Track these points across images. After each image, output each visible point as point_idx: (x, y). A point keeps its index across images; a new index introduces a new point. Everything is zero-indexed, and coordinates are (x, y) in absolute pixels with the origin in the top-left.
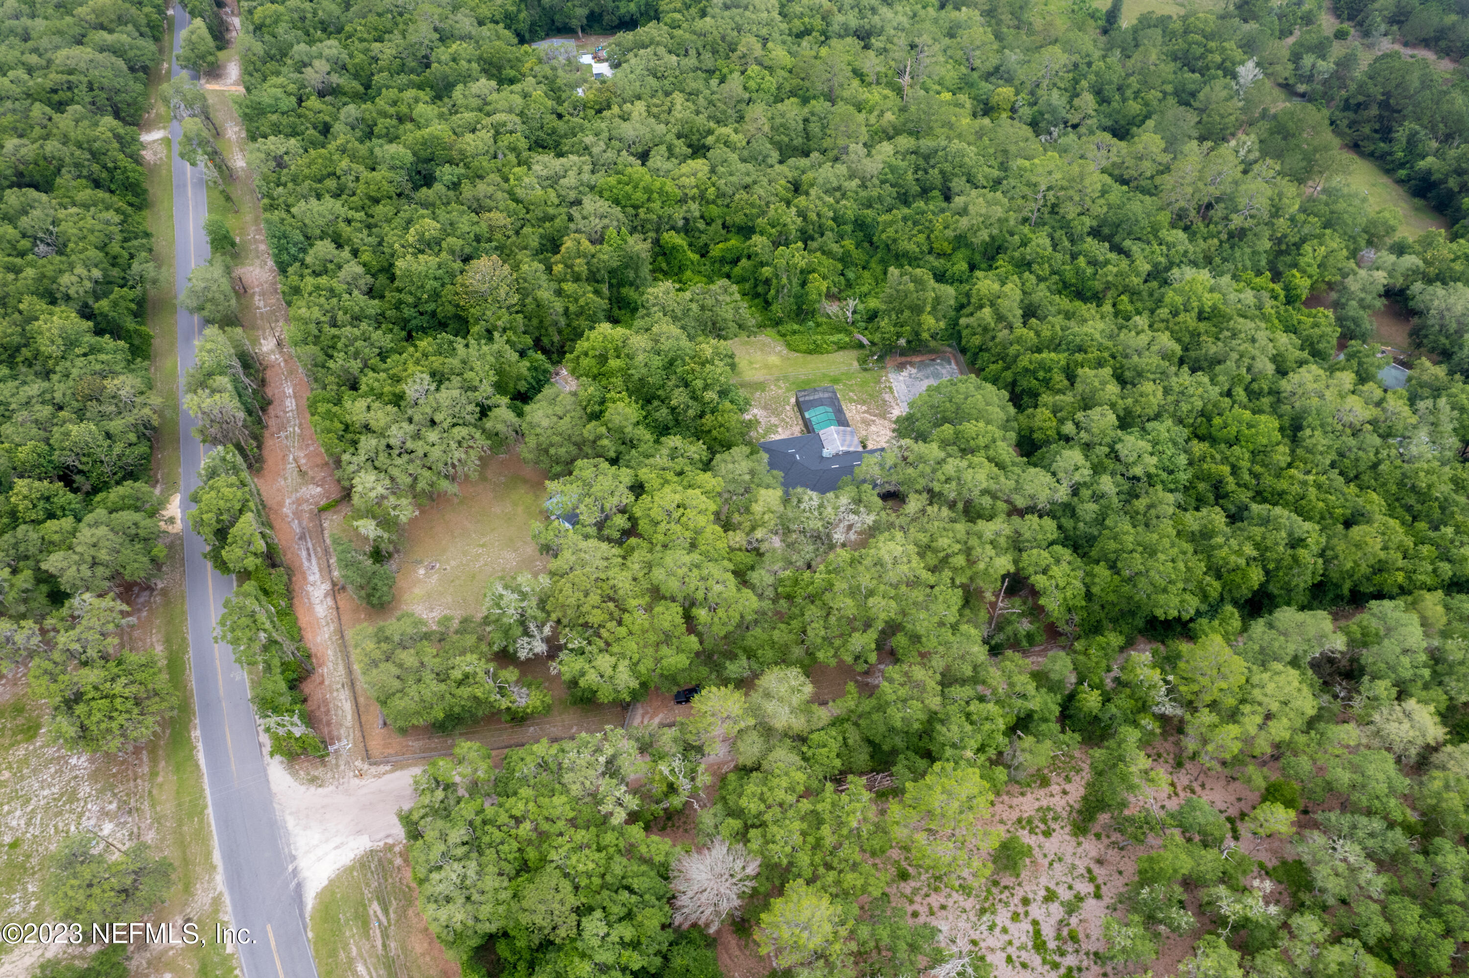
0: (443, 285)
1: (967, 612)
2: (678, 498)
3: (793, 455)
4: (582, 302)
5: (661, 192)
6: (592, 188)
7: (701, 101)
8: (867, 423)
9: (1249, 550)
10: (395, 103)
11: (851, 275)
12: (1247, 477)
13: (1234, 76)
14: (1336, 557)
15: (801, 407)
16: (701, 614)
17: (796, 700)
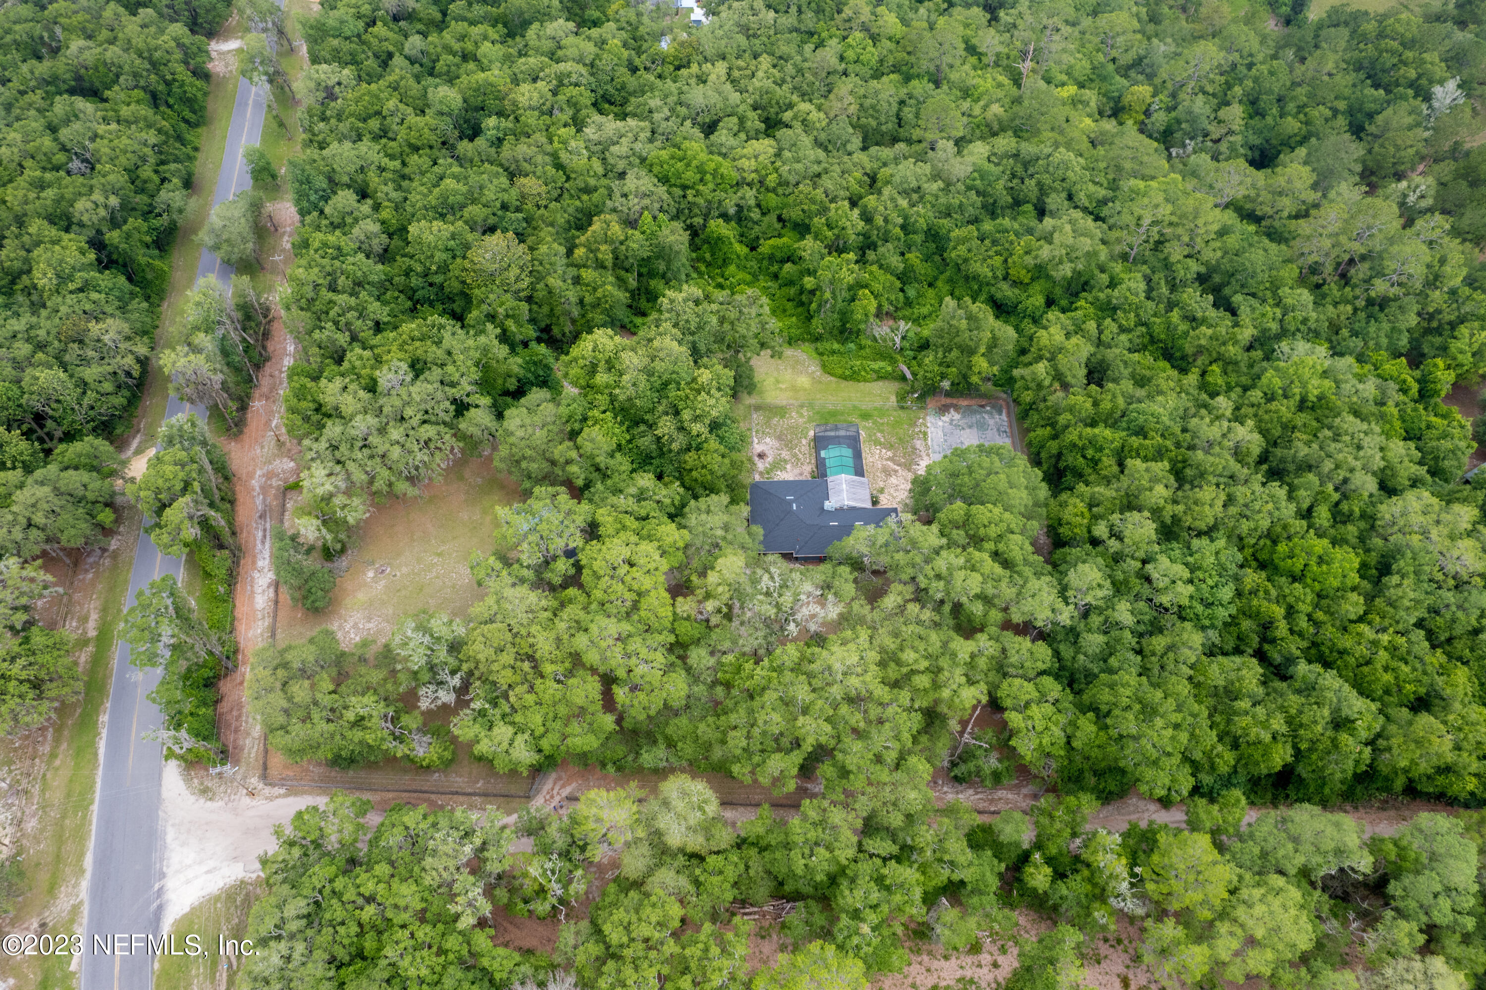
0: (454, 257)
1: (924, 739)
2: (626, 552)
3: (790, 503)
4: (599, 293)
5: (715, 172)
6: (643, 160)
7: (790, 68)
8: (888, 473)
9: (1278, 724)
10: (462, 38)
11: (911, 293)
12: (1303, 623)
13: (1428, 98)
14: (1389, 749)
15: (819, 443)
16: (620, 694)
17: (695, 818)
